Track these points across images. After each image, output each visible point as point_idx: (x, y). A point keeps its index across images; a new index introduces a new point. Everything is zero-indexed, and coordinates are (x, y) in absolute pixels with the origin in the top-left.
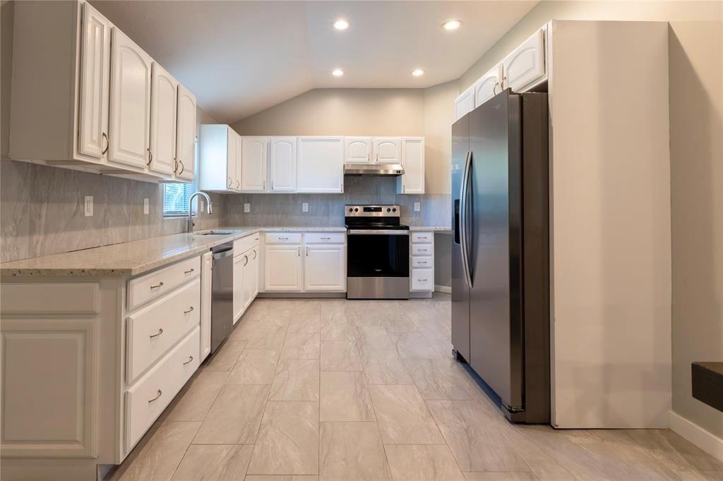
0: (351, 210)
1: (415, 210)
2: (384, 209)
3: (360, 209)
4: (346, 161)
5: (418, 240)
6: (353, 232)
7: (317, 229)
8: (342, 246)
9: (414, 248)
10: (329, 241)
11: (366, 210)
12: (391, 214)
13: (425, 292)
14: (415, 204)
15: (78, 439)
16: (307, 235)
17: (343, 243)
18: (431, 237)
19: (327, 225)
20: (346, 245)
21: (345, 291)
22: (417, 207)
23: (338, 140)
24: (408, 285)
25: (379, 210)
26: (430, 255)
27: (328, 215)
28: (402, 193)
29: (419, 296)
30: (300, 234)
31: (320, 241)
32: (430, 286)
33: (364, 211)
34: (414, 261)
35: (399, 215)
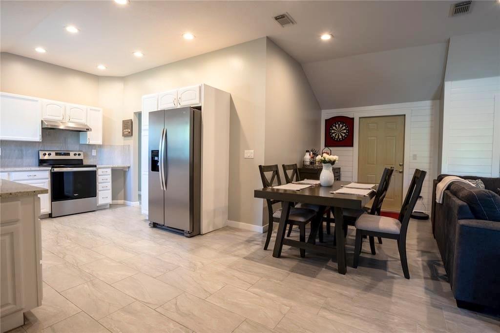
0: (45, 154)
1: (93, 155)
2: (72, 154)
3: (53, 154)
4: (44, 117)
5: (102, 174)
6: (56, 170)
7: (24, 169)
8: (47, 180)
9: (99, 178)
10: (35, 177)
11: (57, 154)
12: (77, 157)
13: (106, 205)
14: (93, 150)
15: (10, 302)
16: (13, 174)
17: (48, 179)
18: (109, 171)
19: (22, 166)
20: (50, 179)
21: (50, 213)
22: (94, 153)
23: (37, 101)
24: (96, 202)
25: (68, 154)
26: (109, 182)
27: (22, 158)
28: (88, 143)
29: (102, 208)
30: (6, 174)
31: (27, 178)
32: (109, 200)
33: (56, 155)
34: (99, 186)
35: (82, 158)
